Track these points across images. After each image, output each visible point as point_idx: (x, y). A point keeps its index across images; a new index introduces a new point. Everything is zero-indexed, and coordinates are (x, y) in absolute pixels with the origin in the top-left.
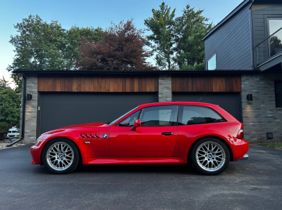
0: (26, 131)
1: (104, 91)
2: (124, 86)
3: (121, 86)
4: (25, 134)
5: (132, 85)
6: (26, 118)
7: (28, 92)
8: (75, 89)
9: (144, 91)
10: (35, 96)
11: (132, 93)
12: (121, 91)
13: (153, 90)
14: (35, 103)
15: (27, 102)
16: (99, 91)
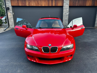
0: (10, 23)
1: (40, 6)
2: (49, 3)
3: (47, 3)
4: (10, 25)
5: (52, 3)
6: (9, 18)
7: (7, 6)
8: (27, 5)
9: (57, 5)
10: (11, 8)
11: (52, 7)
12: (47, 6)
13: (61, 5)
14: (11, 11)
15: (8, 11)
16: (38, 6)
